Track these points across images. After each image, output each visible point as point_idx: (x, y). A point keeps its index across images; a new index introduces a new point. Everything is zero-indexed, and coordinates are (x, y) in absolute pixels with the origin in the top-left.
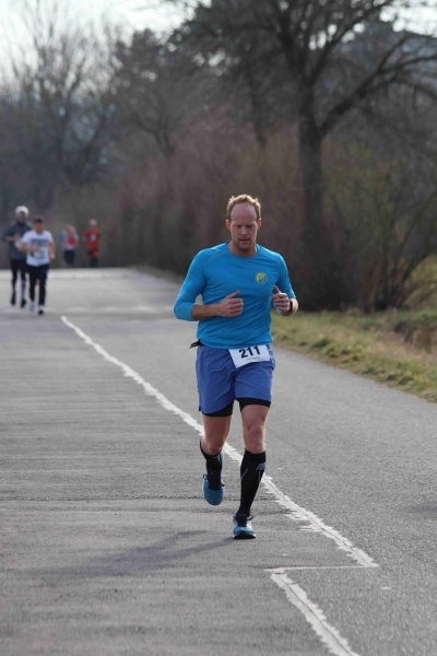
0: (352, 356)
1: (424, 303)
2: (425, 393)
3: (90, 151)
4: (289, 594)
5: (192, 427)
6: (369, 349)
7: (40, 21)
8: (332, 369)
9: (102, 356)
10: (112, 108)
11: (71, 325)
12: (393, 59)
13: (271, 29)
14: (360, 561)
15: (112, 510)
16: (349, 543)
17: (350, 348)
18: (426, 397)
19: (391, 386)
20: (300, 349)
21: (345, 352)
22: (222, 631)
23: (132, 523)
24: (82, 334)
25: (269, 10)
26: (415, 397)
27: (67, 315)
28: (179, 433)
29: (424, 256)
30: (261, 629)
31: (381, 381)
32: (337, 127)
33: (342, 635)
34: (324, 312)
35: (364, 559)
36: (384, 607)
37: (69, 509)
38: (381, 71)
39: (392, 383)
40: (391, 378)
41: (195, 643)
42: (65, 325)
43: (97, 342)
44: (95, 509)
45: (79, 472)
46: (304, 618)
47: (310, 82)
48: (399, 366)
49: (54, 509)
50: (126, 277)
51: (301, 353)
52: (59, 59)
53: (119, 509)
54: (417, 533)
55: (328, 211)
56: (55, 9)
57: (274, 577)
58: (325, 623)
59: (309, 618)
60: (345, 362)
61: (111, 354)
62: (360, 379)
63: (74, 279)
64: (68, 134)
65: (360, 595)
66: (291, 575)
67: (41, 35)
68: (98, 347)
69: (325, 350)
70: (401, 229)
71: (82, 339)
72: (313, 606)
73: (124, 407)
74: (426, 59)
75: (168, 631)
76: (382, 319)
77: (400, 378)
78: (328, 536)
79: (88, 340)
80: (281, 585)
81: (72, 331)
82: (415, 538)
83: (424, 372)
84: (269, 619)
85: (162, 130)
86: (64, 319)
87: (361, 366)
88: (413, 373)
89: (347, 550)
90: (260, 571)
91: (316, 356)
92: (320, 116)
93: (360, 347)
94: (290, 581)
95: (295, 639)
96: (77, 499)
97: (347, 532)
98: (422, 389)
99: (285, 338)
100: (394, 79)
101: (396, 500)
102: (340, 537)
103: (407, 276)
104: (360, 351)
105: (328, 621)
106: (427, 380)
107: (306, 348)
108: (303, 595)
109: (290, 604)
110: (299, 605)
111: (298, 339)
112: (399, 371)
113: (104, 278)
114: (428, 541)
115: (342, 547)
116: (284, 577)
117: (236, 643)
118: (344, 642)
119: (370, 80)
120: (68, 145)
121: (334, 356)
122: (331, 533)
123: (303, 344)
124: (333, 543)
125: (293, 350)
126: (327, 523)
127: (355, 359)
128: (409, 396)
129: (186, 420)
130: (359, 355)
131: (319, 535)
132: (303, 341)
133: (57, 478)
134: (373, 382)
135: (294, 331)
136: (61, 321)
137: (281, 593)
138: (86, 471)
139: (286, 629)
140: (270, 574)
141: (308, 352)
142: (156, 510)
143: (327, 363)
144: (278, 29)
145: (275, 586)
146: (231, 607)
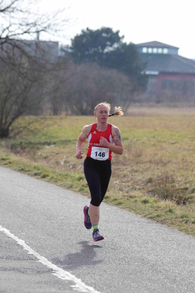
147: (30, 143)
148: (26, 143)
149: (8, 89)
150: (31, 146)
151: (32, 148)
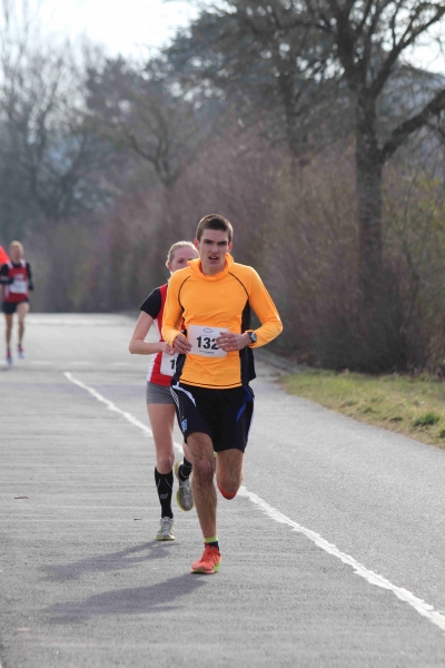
20: (392, 425)
34: (396, 375)
50: (122, 325)
63: (62, 325)
69: (436, 430)
85: (161, 156)
86: (68, 375)
99: (368, 410)
113: (98, 325)
120: (44, 175)
123: (397, 419)
132: (396, 415)
136: (66, 378)
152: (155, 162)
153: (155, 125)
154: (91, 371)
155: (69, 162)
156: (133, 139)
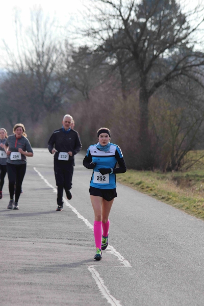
0: (150, 189)
1: (189, 169)
2: (175, 204)
3: (55, 98)
4: (93, 274)
5: (75, 213)
6: (158, 186)
7: (38, 40)
8: (141, 193)
9: (46, 184)
10: (67, 79)
11: (37, 171)
12: (181, 65)
13: (129, 49)
14: (125, 264)
15: (33, 242)
16: (123, 258)
17: (150, 186)
18: (175, 206)
19: (162, 201)
21: (148, 187)
22: (63, 286)
23: (39, 247)
24: (40, 175)
25: (129, 42)
26: (171, 206)
27: (36, 167)
28: (69, 215)
29: (190, 149)
30: (78, 286)
31: (159, 199)
32: (155, 93)
33: (108, 289)
35: (127, 264)
36: (128, 280)
37: (15, 241)
38: (176, 69)
39: (163, 200)
40: (163, 198)
41: (51, 289)
42: (34, 171)
43: (45, 179)
44: (26, 241)
45: (23, 227)
46: (96, 282)
47: (145, 73)
48: (168, 194)
49: (9, 241)
51: (130, 186)
52: (46, 57)
53: (36, 242)
54: (151, 256)
55: (150, 128)
56: (45, 36)
57: (89, 269)
58: (103, 285)
59: (98, 283)
60: (147, 191)
61: (50, 183)
62: (151, 198)
64: (47, 89)
65: (120, 276)
66: (96, 268)
67: (39, 46)
68: (46, 181)
70: (180, 137)
71: (40, 177)
72: (100, 279)
73: (49, 204)
74: (195, 65)
75: (41, 284)
76: (169, 175)
77: (166, 198)
78: (116, 255)
79: (42, 177)
80: (91, 271)
81: (36, 173)
82: (150, 257)
83: (177, 196)
84: (82, 282)
85: (85, 90)
86: (35, 168)
87: (152, 193)
88: (173, 197)
89: (121, 260)
90: (84, 266)
91: (136, 188)
92: (149, 88)
93: (155, 185)
94: (95, 270)
95: (90, 289)
96: (20, 237)
97: (124, 254)
98: (174, 203)
99: (125, 180)
100: (181, 73)
101: (148, 244)
102: (120, 256)
103: (182, 157)
104: (154, 187)
105: (104, 284)
106: (177, 199)
107: (133, 185)
108: (98, 275)
109: (92, 278)
110: (95, 278)
111: (130, 181)
112: (167, 195)
114: (155, 259)
115: (120, 259)
116: (93, 269)
117: (66, 290)
118: (108, 291)
119: (170, 73)
120: (47, 95)
121: (143, 189)
122: (118, 254)
123: (132, 183)
124: (117, 258)
125: (127, 185)
126: (117, 251)
127: (151, 190)
128: (168, 205)
129: (73, 210)
130: (153, 188)
131: (112, 255)
133: (14, 229)
134: (155, 199)
135: (129, 178)
137: (90, 274)
138: (27, 227)
139: (88, 286)
140: (88, 267)
141: (133, 186)
142: (50, 243)
143: (139, 191)
144: (133, 50)
145: (89, 271)
146: (69, 277)
147: (197, 176)
148: (193, 176)
149: (179, 122)
150: (197, 178)
151: (198, 180)
152: (83, 92)
153: (83, 78)
154: (43, 167)
155: (56, 90)
156: (74, 83)
